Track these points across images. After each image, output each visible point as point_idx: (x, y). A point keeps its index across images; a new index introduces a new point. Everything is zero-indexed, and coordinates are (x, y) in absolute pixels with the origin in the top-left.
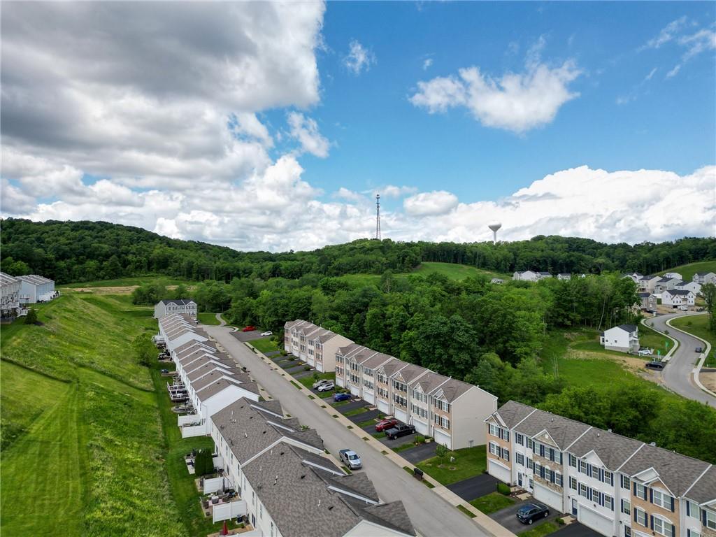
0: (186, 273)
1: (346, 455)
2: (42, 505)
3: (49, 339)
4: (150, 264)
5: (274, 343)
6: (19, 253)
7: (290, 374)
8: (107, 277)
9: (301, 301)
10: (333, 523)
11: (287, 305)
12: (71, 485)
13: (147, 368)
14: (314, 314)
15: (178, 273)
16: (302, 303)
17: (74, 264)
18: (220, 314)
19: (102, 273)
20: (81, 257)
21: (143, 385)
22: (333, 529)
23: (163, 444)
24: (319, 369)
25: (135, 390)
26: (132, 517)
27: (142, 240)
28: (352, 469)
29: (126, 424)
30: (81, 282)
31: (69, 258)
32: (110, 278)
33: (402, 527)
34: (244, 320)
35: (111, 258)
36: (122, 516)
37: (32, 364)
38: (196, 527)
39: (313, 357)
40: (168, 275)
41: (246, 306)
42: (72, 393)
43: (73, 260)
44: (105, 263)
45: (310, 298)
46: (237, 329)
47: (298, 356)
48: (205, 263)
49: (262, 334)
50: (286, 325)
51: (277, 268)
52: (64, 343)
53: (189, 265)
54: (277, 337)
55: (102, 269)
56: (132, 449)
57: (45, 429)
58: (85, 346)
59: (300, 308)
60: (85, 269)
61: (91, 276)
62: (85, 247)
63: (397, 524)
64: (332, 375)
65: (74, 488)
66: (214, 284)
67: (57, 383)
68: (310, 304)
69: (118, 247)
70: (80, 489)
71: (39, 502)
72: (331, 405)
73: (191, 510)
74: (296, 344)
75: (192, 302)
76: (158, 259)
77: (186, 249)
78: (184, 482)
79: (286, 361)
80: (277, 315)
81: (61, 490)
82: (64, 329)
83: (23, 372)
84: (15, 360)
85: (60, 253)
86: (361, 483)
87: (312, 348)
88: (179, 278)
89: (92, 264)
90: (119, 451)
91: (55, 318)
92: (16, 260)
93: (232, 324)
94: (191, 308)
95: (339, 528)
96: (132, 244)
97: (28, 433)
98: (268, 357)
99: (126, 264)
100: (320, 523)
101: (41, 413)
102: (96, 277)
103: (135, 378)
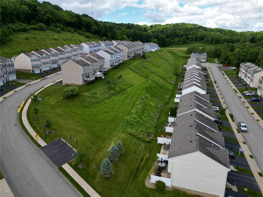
0: (210, 42)
1: (240, 125)
2: (117, 111)
3: (146, 63)
4: (197, 38)
5: (235, 72)
6: (155, 36)
7: (235, 86)
8: (181, 44)
9: (253, 54)
10: (188, 147)
11: (245, 56)
12: (128, 107)
13: (176, 76)
14: (259, 60)
15: (207, 42)
16: (253, 55)
17: (171, 39)
18: (217, 59)
19: (179, 43)
20: (174, 37)
21: (171, 82)
22: (186, 149)
23: (166, 102)
24: (251, 86)
25: (168, 83)
26: (139, 122)
27: (196, 29)
28: (241, 131)
29: (156, 93)
30: (173, 46)
31: (170, 37)
32: (182, 44)
33: (223, 162)
34: (225, 61)
35: (183, 37)
36: (135, 120)
37: (137, 71)
38: (159, 131)
39: (249, 80)
40: (203, 43)
41: (227, 56)
42: (145, 81)
43: (171, 38)
44: (181, 39)
45: (258, 52)
46: (222, 65)
47: (243, 79)
48: (218, 37)
49: (231, 68)
50: (241, 64)
51: (253, 39)
52: (151, 65)
53: (212, 39)
54: (237, 70)
55: (180, 41)
56: (154, 101)
57: (131, 90)
58: (157, 66)
59: (252, 57)
60: (174, 41)
61: (176, 44)
62: (175, 33)
63: (221, 160)
64: (255, 89)
65: (128, 108)
66: (219, 46)
67: (142, 77)
68: (258, 55)
69: (186, 32)
70: (130, 109)
71: (117, 110)
72: (249, 102)
73: (161, 126)
74: (243, 73)
75: (205, 53)
76: (200, 36)
77: (213, 32)
78: (165, 116)
79: (237, 80)
80: (239, 60)
81: (124, 108)
82: (153, 60)
83: (133, 72)
84: (132, 69)
85: (167, 36)
86: (218, 136)
87: (250, 76)
88: (207, 44)
89: (176, 39)
90: (148, 101)
91: (152, 57)
92: (154, 39)
93: (220, 63)
94: (205, 55)
95: (188, 150)
96: (191, 31)
97: (126, 90)
98: (229, 78)
99: (188, 39)
100: (184, 145)
101: (133, 86)
102: (177, 44)
103: (169, 79)
